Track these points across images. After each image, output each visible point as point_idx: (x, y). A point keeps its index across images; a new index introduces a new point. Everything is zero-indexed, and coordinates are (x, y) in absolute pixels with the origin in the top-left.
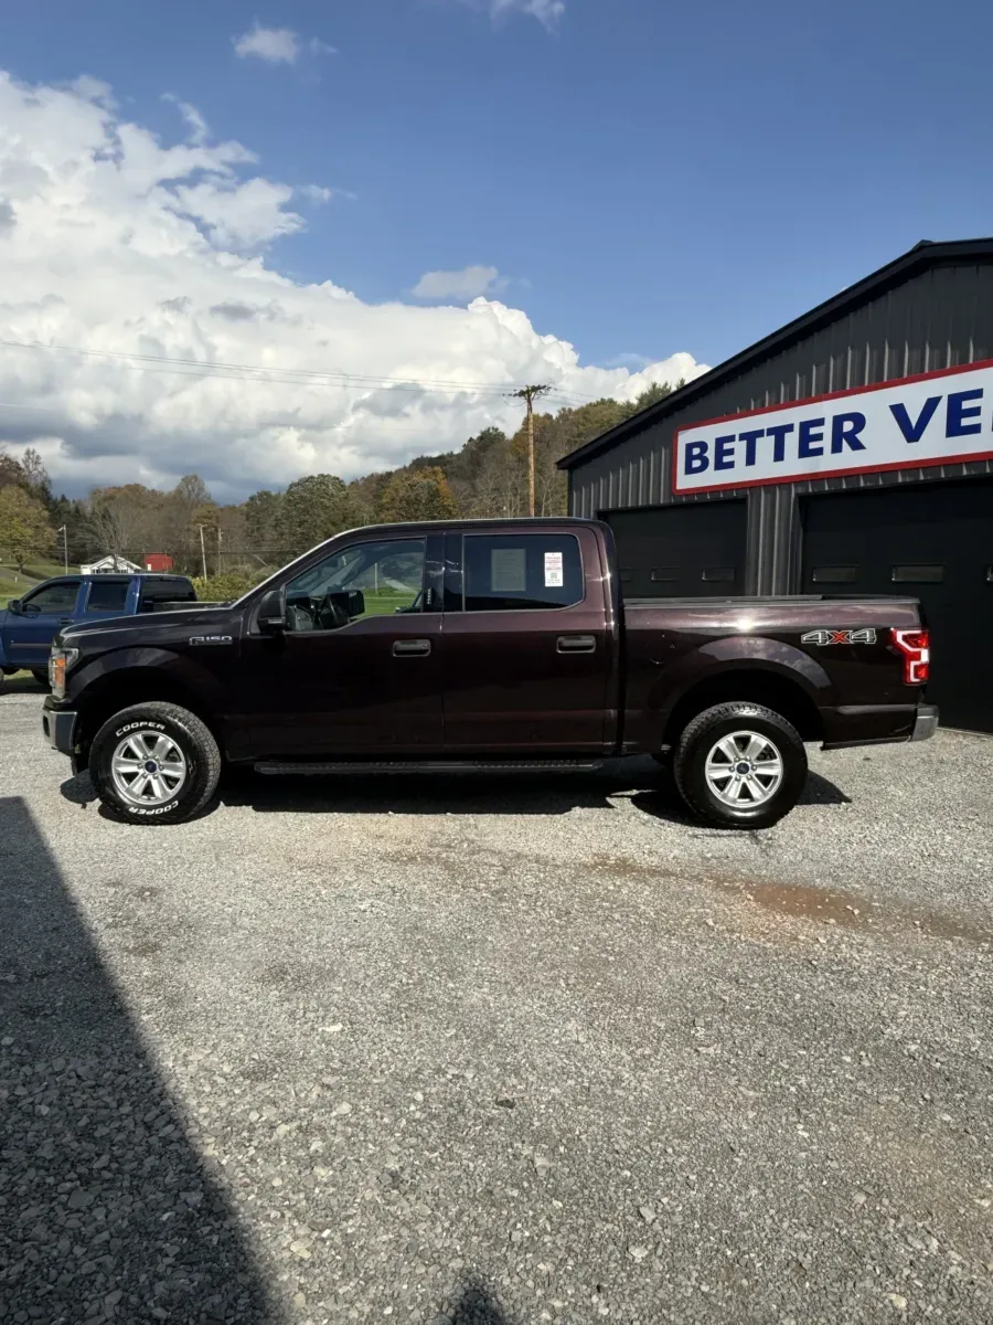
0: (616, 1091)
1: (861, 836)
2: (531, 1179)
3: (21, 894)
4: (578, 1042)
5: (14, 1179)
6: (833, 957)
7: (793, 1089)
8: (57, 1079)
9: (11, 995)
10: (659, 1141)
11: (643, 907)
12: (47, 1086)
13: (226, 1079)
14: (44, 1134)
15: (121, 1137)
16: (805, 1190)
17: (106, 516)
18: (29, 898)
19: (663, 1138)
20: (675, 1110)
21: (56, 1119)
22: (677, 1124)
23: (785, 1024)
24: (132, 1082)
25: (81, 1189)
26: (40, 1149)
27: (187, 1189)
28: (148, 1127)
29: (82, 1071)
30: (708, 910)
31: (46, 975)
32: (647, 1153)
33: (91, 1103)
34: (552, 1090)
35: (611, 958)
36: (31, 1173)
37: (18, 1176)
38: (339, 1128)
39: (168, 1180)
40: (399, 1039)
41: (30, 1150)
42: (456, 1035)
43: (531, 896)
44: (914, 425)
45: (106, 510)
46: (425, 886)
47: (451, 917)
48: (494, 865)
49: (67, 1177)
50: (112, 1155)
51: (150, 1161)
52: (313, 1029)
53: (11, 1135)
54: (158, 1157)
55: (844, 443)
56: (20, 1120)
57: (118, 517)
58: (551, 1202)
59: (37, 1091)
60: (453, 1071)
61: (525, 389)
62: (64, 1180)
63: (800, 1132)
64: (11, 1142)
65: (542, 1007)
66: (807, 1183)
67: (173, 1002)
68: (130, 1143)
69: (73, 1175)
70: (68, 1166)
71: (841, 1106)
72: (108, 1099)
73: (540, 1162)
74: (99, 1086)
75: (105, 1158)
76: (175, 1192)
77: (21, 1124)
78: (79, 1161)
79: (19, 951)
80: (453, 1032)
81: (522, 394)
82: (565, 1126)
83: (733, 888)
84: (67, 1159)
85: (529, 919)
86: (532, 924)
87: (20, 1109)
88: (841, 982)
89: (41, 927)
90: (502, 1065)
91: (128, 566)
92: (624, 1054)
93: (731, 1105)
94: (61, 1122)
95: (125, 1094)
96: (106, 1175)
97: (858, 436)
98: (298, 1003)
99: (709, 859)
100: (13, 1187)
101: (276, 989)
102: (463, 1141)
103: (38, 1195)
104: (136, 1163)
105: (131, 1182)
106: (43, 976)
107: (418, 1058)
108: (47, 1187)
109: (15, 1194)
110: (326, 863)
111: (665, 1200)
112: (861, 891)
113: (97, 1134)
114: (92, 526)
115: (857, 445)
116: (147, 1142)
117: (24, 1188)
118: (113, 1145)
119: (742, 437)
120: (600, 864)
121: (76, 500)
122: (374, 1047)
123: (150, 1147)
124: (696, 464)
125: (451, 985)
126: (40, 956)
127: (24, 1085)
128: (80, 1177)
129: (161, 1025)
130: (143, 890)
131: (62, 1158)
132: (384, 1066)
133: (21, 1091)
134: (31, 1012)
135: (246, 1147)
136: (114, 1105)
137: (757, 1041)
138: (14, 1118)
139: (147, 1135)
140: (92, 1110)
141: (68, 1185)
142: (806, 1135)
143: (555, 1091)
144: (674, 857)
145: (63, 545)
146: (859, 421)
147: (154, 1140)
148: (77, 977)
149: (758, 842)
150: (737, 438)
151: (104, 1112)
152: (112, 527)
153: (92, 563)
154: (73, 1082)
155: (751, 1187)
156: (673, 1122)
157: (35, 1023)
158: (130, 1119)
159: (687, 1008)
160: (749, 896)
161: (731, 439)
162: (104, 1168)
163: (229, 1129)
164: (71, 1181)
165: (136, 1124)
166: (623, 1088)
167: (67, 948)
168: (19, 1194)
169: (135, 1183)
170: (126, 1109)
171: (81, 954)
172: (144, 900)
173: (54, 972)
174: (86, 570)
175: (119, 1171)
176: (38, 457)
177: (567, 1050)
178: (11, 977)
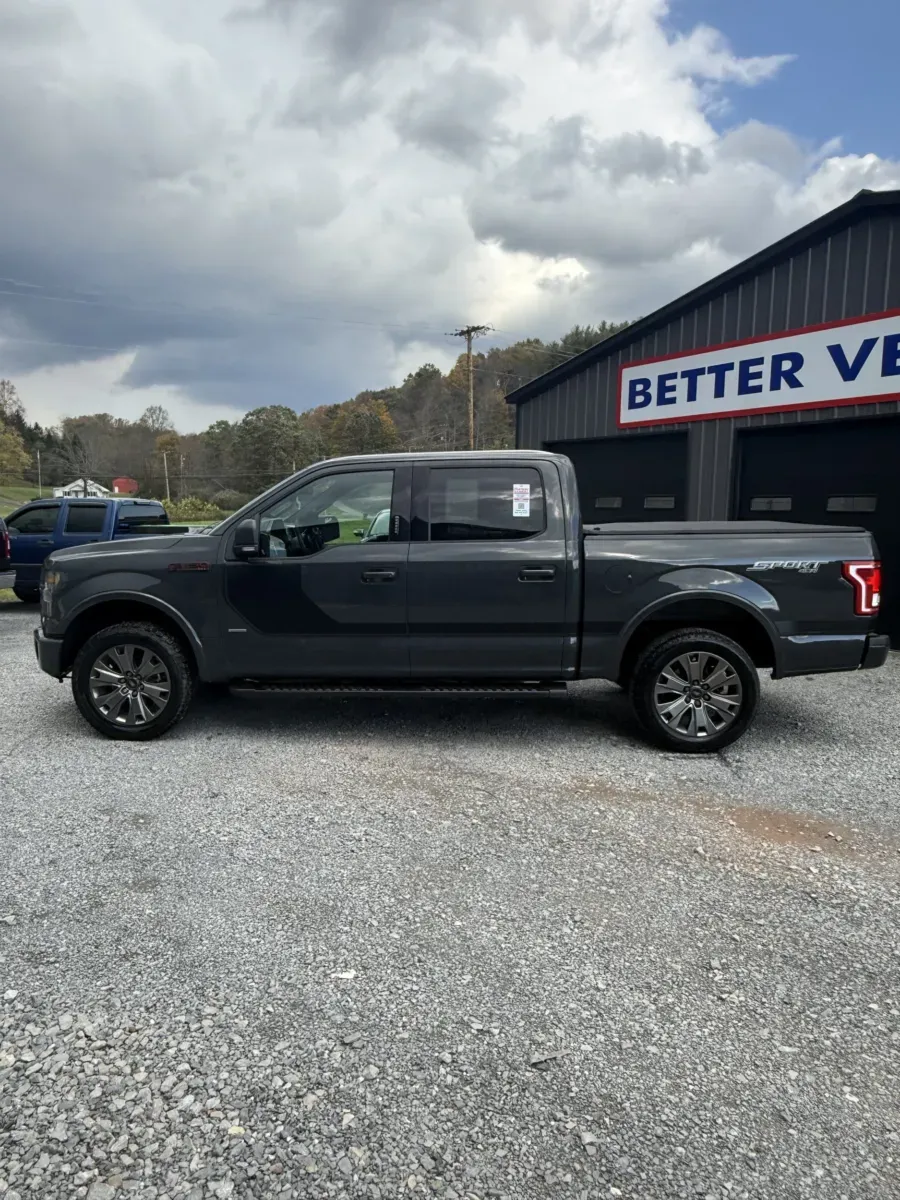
0: (649, 1048)
1: (825, 758)
2: (582, 1160)
3: (16, 823)
4: (598, 989)
5: (27, 1167)
6: (829, 889)
7: (828, 1043)
8: (66, 1039)
9: (11, 938)
10: (706, 1109)
11: (632, 834)
12: (55, 1048)
13: (243, 1037)
14: (55, 1109)
15: (138, 1110)
16: (873, 1170)
17: (76, 443)
18: (23, 827)
19: (709, 1105)
20: (714, 1070)
21: (67, 1089)
22: (720, 1088)
23: (802, 967)
24: (144, 1042)
25: (101, 1179)
26: (51, 1130)
27: (216, 1178)
28: (166, 1097)
29: (89, 1029)
30: (696, 838)
31: (46, 914)
32: (697, 1124)
33: (103, 1068)
34: (583, 1047)
35: (612, 891)
36: (45, 1159)
37: (30, 1164)
38: (369, 1096)
39: (193, 1166)
40: (415, 988)
41: (42, 1129)
42: (473, 982)
43: (520, 822)
44: (850, 364)
45: (75, 437)
46: (415, 812)
47: (446, 846)
48: (478, 789)
49: (84, 1164)
50: (131, 1135)
51: (173, 1141)
52: (326, 975)
53: (20, 1112)
54: (180, 1136)
55: (783, 381)
56: (29, 1092)
57: (88, 444)
58: (609, 1190)
59: (45, 1054)
60: (477, 1026)
61: (465, 329)
62: (82, 1168)
63: (847, 1096)
64: (21, 1121)
65: (553, 947)
66: (872, 1160)
67: (179, 944)
68: (148, 1118)
69: (89, 1162)
70: (84, 1149)
71: (882, 1064)
72: (120, 1063)
73: (588, 1138)
74: (110, 1047)
75: (124, 1138)
76: (203, 1181)
77: (30, 1097)
78: (95, 1144)
79: (17, 888)
80: (468, 978)
81: (462, 333)
82: (605, 1091)
83: (714, 813)
84: (82, 1140)
85: (522, 848)
86: (526, 854)
87: (27, 1077)
88: (845, 917)
89: (37, 861)
90: (526, 1017)
91: (97, 488)
92: (647, 1002)
93: (769, 1063)
94: (73, 1093)
95: (138, 1057)
96: (127, 1160)
97: (796, 374)
98: (306, 946)
99: (684, 782)
100: (25, 1179)
101: (282, 929)
102: (501, 1111)
103: (53, 1188)
104: (157, 1144)
105: (154, 1168)
106: (42, 917)
107: (438, 1010)
108: (62, 1177)
109: (28, 1187)
110: (315, 787)
111: (729, 1185)
112: (838, 816)
113: (112, 1108)
114: (63, 452)
115: (795, 383)
116: (166, 1117)
117: (38, 1180)
118: (131, 1122)
119: (684, 374)
120: (581, 787)
121: (49, 428)
122: (391, 997)
123: (170, 1122)
124: (640, 399)
125: (458, 923)
126: (38, 894)
127: (30, 1047)
128: (98, 1162)
129: (170, 971)
130: (137, 817)
131: (77, 1139)
132: (405, 1019)
133: (28, 1056)
134: (35, 959)
135: (273, 1122)
136: (128, 1070)
137: (778, 986)
138: (22, 1089)
139: (166, 1108)
140: (105, 1078)
141: (86, 1175)
142: (856, 1099)
143: (586, 1048)
144: (651, 781)
145: (37, 469)
146: (797, 360)
147: (173, 1114)
148: (79, 917)
149: (728, 765)
150: (679, 375)
151: (118, 1079)
152: (82, 452)
153: (64, 485)
154: (82, 1043)
155: (814, 1166)
156: (715, 1086)
157: (38, 973)
158: (146, 1090)
159: (698, 947)
160: (732, 822)
161: (673, 376)
162: (123, 1151)
163: (252, 1098)
164: (88, 1168)
165: (153, 1094)
166: (655, 1044)
167: (65, 884)
168: (33, 1187)
169: (158, 1170)
170: (141, 1076)
171: (81, 891)
172: (138, 828)
173: (53, 912)
174: (58, 493)
175: (140, 1155)
176: (13, 387)
177: (588, 998)
178: (10, 919)
